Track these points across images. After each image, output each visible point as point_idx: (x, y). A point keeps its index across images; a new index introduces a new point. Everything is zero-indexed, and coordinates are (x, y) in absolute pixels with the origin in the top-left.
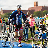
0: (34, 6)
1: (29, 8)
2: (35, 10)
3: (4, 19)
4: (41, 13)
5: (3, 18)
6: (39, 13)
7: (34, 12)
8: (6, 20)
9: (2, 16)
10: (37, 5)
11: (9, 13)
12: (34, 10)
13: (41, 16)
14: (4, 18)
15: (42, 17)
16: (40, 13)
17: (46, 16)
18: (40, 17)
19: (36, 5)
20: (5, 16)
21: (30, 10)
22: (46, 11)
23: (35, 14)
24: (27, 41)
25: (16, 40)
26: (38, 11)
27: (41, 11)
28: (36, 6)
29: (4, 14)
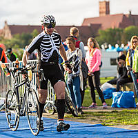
0: (100, 13)
1: (85, 19)
2: (103, 26)
3: (13, 51)
4: (119, 35)
5: (11, 49)
6: (115, 34)
7: (99, 32)
8: (17, 54)
9: (8, 43)
10: (108, 12)
11: (28, 33)
12: (99, 26)
13: (118, 42)
14: (13, 49)
15: (123, 45)
16: (117, 33)
17: (133, 42)
18: (117, 46)
19: (104, 10)
20: (17, 43)
21: (89, 25)
22: (134, 27)
23: (101, 38)
24: (79, 114)
25: (48, 111)
26: (111, 29)
27: (120, 29)
28: (104, 15)
29: (14, 37)
